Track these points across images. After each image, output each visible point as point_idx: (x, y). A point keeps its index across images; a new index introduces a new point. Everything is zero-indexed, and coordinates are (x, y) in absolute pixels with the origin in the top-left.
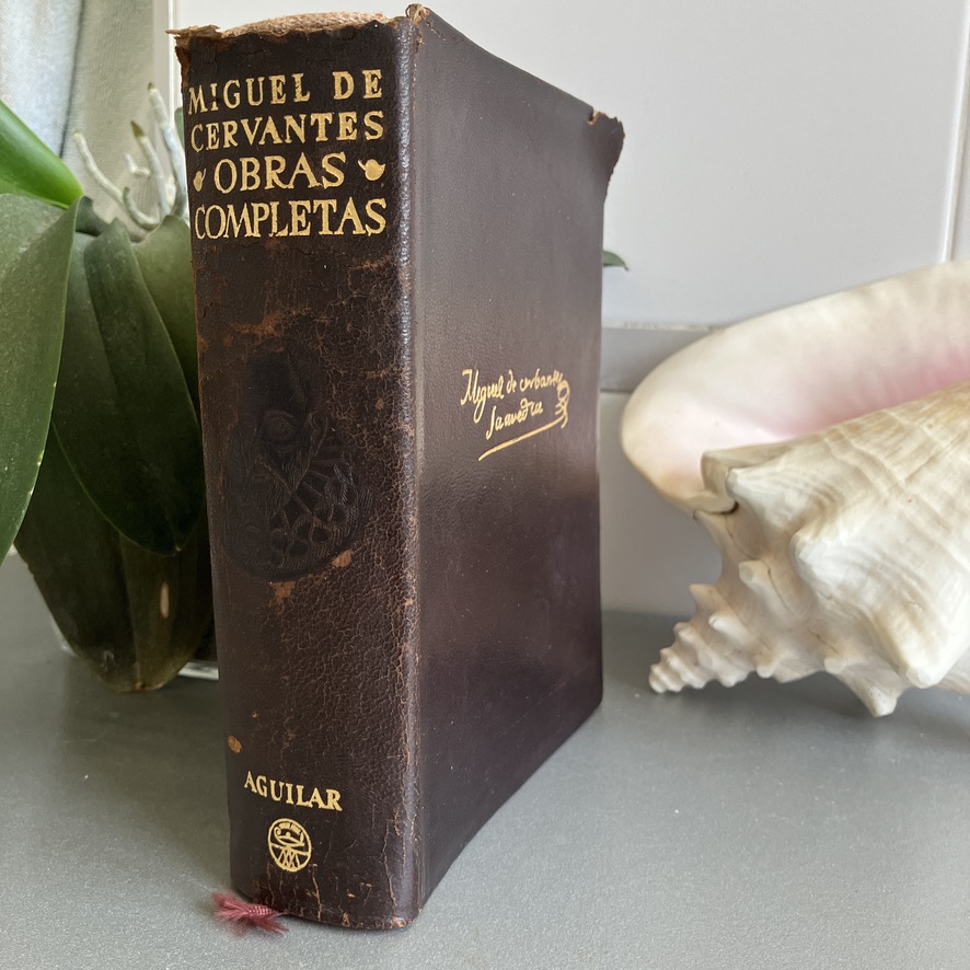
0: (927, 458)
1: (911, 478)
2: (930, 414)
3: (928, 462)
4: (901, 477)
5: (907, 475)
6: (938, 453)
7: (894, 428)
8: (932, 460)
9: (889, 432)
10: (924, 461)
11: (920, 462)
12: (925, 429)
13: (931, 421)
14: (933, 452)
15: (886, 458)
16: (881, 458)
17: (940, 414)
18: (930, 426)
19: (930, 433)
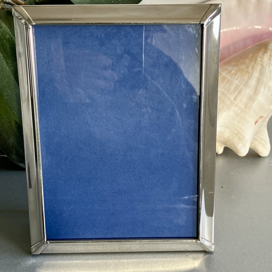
0: (238, 91)
1: (235, 99)
2: (235, 74)
3: (239, 93)
4: (232, 99)
5: (233, 98)
6: (241, 90)
7: (226, 80)
8: (240, 92)
9: (225, 82)
10: (238, 92)
11: (237, 93)
12: (235, 80)
13: (236, 77)
14: (239, 89)
15: (227, 92)
16: (226, 92)
17: (238, 74)
18: (237, 79)
19: (237, 82)
